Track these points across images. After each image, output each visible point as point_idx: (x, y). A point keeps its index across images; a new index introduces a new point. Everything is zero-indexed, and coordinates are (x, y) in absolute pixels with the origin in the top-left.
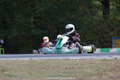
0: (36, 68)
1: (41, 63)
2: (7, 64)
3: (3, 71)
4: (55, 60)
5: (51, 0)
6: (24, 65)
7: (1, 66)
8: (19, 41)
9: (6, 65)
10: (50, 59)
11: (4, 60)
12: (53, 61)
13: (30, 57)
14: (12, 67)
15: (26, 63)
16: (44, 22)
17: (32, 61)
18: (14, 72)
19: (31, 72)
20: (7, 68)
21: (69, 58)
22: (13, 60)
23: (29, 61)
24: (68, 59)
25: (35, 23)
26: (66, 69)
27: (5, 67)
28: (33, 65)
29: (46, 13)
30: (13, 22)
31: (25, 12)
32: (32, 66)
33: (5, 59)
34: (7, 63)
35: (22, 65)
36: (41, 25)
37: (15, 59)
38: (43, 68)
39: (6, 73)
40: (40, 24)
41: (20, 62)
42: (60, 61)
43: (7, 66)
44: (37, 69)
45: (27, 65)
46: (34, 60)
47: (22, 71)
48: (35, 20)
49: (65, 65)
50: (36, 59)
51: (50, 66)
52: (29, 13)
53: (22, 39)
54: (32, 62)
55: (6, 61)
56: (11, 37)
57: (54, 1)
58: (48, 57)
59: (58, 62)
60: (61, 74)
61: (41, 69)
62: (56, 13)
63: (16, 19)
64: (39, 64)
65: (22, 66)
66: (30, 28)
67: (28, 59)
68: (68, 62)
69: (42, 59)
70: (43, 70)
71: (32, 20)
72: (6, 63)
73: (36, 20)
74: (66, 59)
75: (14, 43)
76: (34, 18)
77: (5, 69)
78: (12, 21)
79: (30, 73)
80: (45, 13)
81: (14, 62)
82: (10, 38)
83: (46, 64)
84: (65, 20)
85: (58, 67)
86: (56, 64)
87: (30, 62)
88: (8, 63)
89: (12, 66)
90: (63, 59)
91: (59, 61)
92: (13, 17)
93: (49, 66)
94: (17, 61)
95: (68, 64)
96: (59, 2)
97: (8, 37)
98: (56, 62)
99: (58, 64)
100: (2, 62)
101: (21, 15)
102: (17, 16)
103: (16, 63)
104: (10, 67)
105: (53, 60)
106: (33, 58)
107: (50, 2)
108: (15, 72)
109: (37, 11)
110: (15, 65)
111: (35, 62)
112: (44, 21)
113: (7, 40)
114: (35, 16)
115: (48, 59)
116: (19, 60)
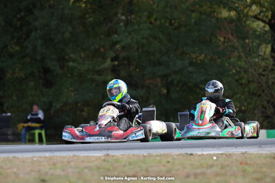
1: (130, 164)
2: (53, 167)
3: (43, 181)
4: (161, 155)
5: (153, 20)
6: (90, 169)
7: (39, 171)
8: (78, 112)
9: (50, 169)
10: (150, 155)
11: (46, 158)
12: (158, 158)
13: (104, 149)
14: (63, 173)
15: (96, 163)
16: (138, 70)
17: (110, 160)
20: (52, 175)
21: (194, 153)
22: (64, 157)
23: (103, 158)
24: (191, 154)
25: (114, 70)
26: (188, 176)
27: (47, 173)
28: (111, 168)
29: (140, 50)
30: (66, 69)
32: (109, 170)
33: (47, 154)
34: (51, 163)
35: (86, 168)
36: (130, 76)
37: (71, 154)
38: (135, 176)
41: (83, 162)
42: (174, 159)
43: (52, 172)
45: (98, 168)
46: (113, 156)
49: (184, 168)
50: (118, 154)
51: (150, 169)
52: (102, 50)
53: (86, 109)
54: (108, 161)
55: (51, 158)
56: (61, 104)
57: (158, 23)
58: (147, 150)
59: (168, 162)
63: (71, 64)
64: (125, 166)
65: (86, 170)
66: (104, 82)
67: (99, 155)
68: (190, 160)
69: (133, 155)
72: (49, 164)
74: (187, 154)
75: (67, 119)
76: (113, 60)
77: (46, 178)
78: (62, 67)
80: (138, 49)
81: (69, 162)
82: (58, 106)
83: (140, 167)
85: (169, 171)
86: (164, 166)
87: (104, 160)
88: (54, 164)
89: (64, 170)
90: (180, 155)
91: (170, 160)
93: (147, 170)
94: (76, 158)
95: (192, 165)
96: (171, 24)
97: (54, 105)
98: (164, 162)
99: (168, 165)
100: (39, 162)
101: (83, 55)
102: (72, 56)
103: (72, 164)
104: (58, 172)
105: (157, 156)
106: (111, 153)
107: (151, 23)
109: (118, 46)
110: (71, 167)
111: (117, 160)
112: (136, 69)
113: (52, 112)
115: (145, 154)
116: (78, 156)
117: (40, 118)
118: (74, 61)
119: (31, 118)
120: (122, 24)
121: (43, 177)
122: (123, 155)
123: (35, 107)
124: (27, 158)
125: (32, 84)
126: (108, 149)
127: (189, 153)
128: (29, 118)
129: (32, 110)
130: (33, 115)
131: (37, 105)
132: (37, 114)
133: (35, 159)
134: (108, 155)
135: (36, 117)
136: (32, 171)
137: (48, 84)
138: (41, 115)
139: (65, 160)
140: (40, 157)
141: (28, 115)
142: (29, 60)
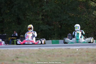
1: (48, 52)
3: (17, 58)
4: (58, 49)
5: (56, 2)
6: (34, 53)
7: (16, 54)
10: (55, 49)
11: (18, 49)
12: (57, 50)
13: (39, 47)
15: (36, 51)
16: (50, 19)
18: (26, 59)
19: (40, 59)
20: (21, 56)
23: (38, 50)
24: (69, 49)
25: (42, 19)
26: (68, 56)
29: (51, 12)
30: (25, 18)
31: (35, 11)
32: (40, 54)
33: (19, 48)
35: (32, 53)
36: (48, 21)
37: (27, 48)
39: (19, 59)
40: (47, 21)
41: (31, 51)
43: (20, 54)
44: (44, 57)
45: (36, 53)
46: (42, 49)
47: (32, 58)
48: (42, 17)
49: (67, 53)
52: (38, 12)
55: (20, 50)
56: (24, 31)
57: (58, 2)
59: (61, 51)
60: (64, 60)
61: (47, 56)
62: (60, 12)
63: (28, 17)
64: (46, 52)
66: (39, 23)
69: (49, 49)
70: (49, 57)
71: (40, 17)
72: (19, 52)
73: (44, 17)
74: (67, 48)
77: (19, 57)
81: (26, 51)
83: (51, 53)
84: (67, 18)
85: (61, 55)
86: (60, 53)
87: (39, 51)
88: (21, 52)
89: (25, 54)
90: (65, 49)
91: (62, 50)
92: (26, 14)
93: (54, 54)
95: (69, 52)
96: (62, 3)
97: (21, 31)
101: (32, 13)
102: (28, 14)
103: (28, 52)
104: (23, 54)
105: (57, 49)
107: (55, 3)
109: (44, 10)
112: (50, 18)
114: (43, 14)
115: (53, 48)
116: (30, 49)
117: (16, 36)
118: (28, 16)
120: (45, 3)
121: (17, 56)
122: (45, 49)
123: (15, 32)
124: (12, 50)
125: (13, 24)
127: (68, 48)
129: (13, 33)
130: (14, 34)
131: (15, 31)
132: (15, 34)
133: (15, 50)
134: (40, 49)
136: (13, 54)
137: (19, 24)
138: (17, 35)
141: (12, 35)
142: (13, 15)
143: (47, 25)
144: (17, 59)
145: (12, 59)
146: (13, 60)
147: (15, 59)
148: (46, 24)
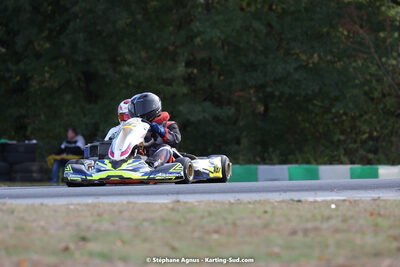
0: (194, 231)
1: (210, 214)
2: (98, 218)
3: (84, 239)
4: (255, 202)
5: (244, 5)
6: (152, 221)
7: (77, 225)
9: (94, 222)
10: (239, 202)
11: (87, 205)
12: (251, 206)
13: (173, 194)
14: (112, 228)
15: (161, 213)
16: (222, 78)
17: (181, 209)
18: (119, 244)
19: (176, 244)
20: (97, 230)
21: (303, 199)
22: (114, 205)
23: (171, 206)
24: (299, 201)
25: (189, 79)
26: (294, 233)
27: (89, 228)
28: (182, 221)
29: (226, 48)
30: (117, 75)
31: (158, 46)
32: (179, 223)
33: (90, 200)
34: (95, 213)
35: (145, 220)
36: (211, 86)
37: (124, 200)
38: (217, 232)
39: (92, 246)
40: (206, 85)
41: (141, 211)
42: (274, 208)
43: (95, 226)
44: (196, 234)
45: (164, 220)
46: (185, 203)
47: (145, 240)
48: (190, 70)
49: (289, 220)
50: (193, 201)
51: (238, 222)
52: (171, 48)
54: (178, 211)
55: (94, 206)
57: (253, 9)
58: (234, 195)
59: (266, 212)
60: (276, 250)
61: (208, 233)
62: (260, 48)
63: (126, 69)
64: (202, 217)
65: (146, 224)
66: (173, 96)
67: (166, 201)
68: (298, 209)
69: (214, 202)
70: (216, 236)
71: (181, 69)
72: (92, 215)
73: (195, 71)
74: (292, 200)
76: (188, 64)
77: (88, 235)
79: (173, 249)
80: (223, 46)
81: (121, 212)
83: (225, 219)
84: (292, 71)
85: (266, 226)
86: (259, 217)
87: (173, 210)
88: (99, 215)
89: (113, 224)
90: (283, 201)
91: (268, 209)
92: (119, 59)
93: (234, 224)
94: (131, 206)
95: (300, 217)
96: (270, 9)
98: (259, 211)
99: (265, 216)
100: (78, 211)
101: (143, 54)
102: (129, 57)
103: (126, 214)
104: (106, 226)
105: (250, 203)
106: (182, 198)
107: (242, 9)
108: (123, 242)
109: (198, 40)
110: (124, 219)
111: (191, 209)
112: (220, 75)
114: (190, 58)
115: (232, 201)
116: (136, 203)
117: (79, 148)
118: (130, 64)
119: (66, 148)
120: (200, 10)
121: (83, 234)
122: (199, 202)
124: (60, 206)
125: (68, 97)
126: (178, 193)
127: (296, 199)
128: (63, 146)
130: (69, 142)
132: (76, 142)
133: (72, 207)
134: (178, 201)
135: (73, 145)
136: (67, 224)
137: (92, 97)
138: (81, 143)
139: (115, 209)
140: (79, 204)
141: (61, 144)
142: (64, 63)
143: (207, 104)
144: (81, 243)
145: (63, 245)
146: (67, 249)
147: (72, 246)
148: (205, 100)
